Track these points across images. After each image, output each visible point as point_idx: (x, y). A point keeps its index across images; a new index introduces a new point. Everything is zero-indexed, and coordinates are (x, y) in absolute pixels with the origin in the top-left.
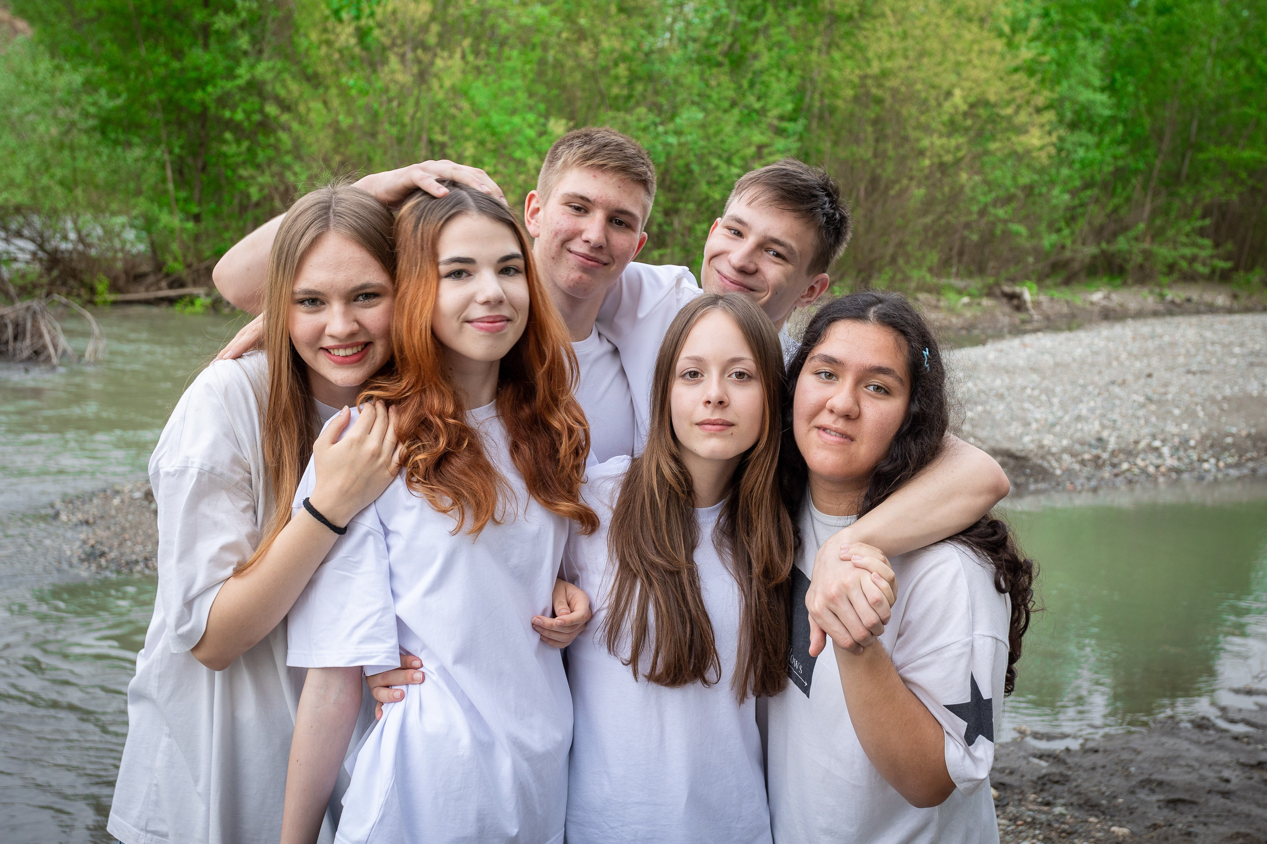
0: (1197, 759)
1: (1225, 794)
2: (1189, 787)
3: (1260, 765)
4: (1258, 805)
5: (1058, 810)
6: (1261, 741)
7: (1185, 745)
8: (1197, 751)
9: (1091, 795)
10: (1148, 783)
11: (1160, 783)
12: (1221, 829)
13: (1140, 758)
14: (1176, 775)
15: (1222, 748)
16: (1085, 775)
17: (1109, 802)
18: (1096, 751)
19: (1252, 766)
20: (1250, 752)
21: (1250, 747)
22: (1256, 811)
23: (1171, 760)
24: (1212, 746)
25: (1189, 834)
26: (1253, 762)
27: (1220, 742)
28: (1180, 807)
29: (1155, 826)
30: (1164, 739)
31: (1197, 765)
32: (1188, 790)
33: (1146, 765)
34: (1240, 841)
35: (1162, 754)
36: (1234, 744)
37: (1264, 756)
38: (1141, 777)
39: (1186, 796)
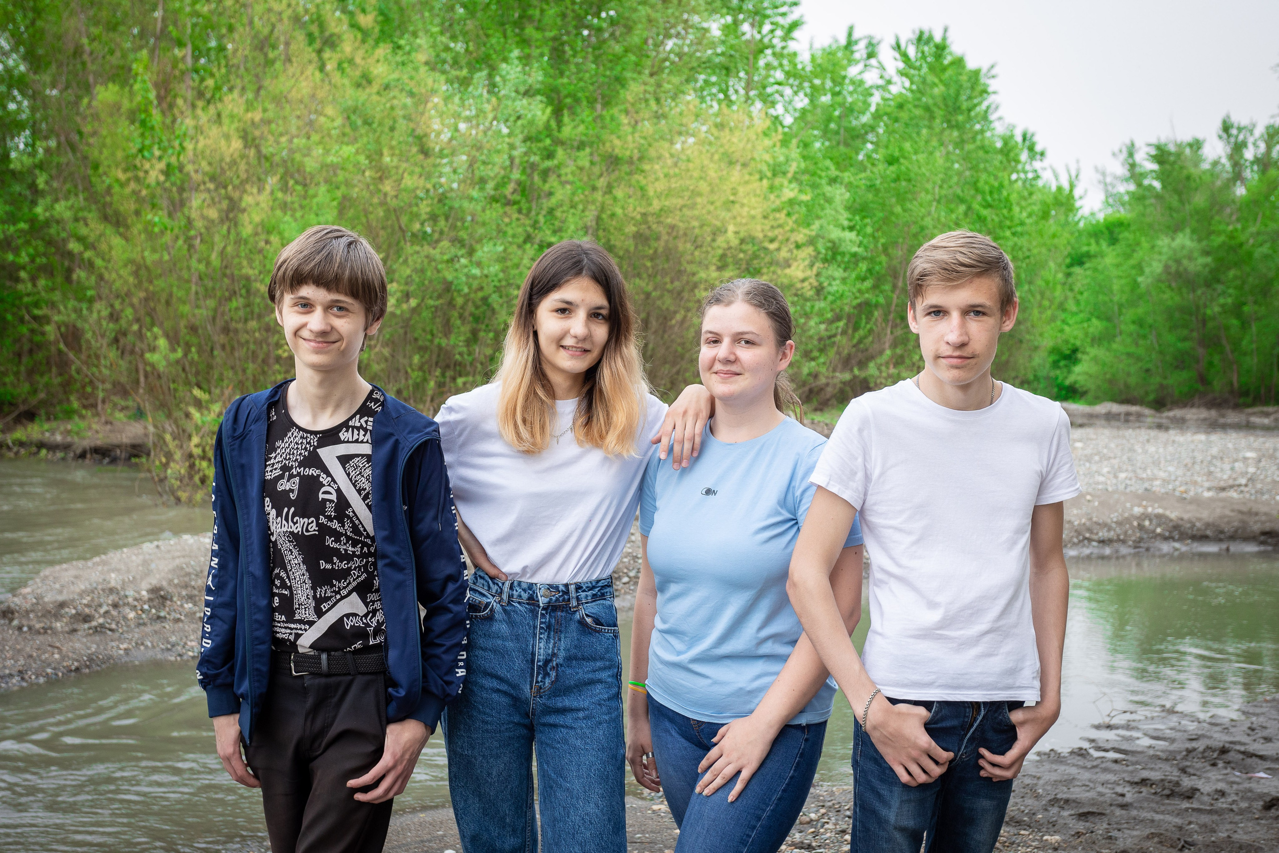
0: (1090, 781)
1: (1124, 806)
2: (1093, 802)
3: (1144, 782)
4: (1157, 813)
6: (1137, 763)
7: (1073, 771)
8: (1086, 775)
10: (1054, 801)
11: (1067, 801)
12: (1135, 833)
13: (1041, 782)
14: (1078, 793)
15: (1105, 770)
17: (1030, 818)
19: (1136, 783)
20: (1132, 772)
21: (1130, 768)
22: (1158, 817)
23: (1069, 782)
24: (1097, 770)
25: (1110, 838)
26: (1136, 780)
27: (1103, 765)
28: (1091, 818)
29: (1078, 834)
30: (1054, 767)
31: (1091, 785)
32: (1093, 805)
33: (1049, 788)
34: (1156, 839)
35: (1059, 778)
36: (1116, 767)
37: (1145, 774)
38: (1049, 798)
39: (1094, 809)
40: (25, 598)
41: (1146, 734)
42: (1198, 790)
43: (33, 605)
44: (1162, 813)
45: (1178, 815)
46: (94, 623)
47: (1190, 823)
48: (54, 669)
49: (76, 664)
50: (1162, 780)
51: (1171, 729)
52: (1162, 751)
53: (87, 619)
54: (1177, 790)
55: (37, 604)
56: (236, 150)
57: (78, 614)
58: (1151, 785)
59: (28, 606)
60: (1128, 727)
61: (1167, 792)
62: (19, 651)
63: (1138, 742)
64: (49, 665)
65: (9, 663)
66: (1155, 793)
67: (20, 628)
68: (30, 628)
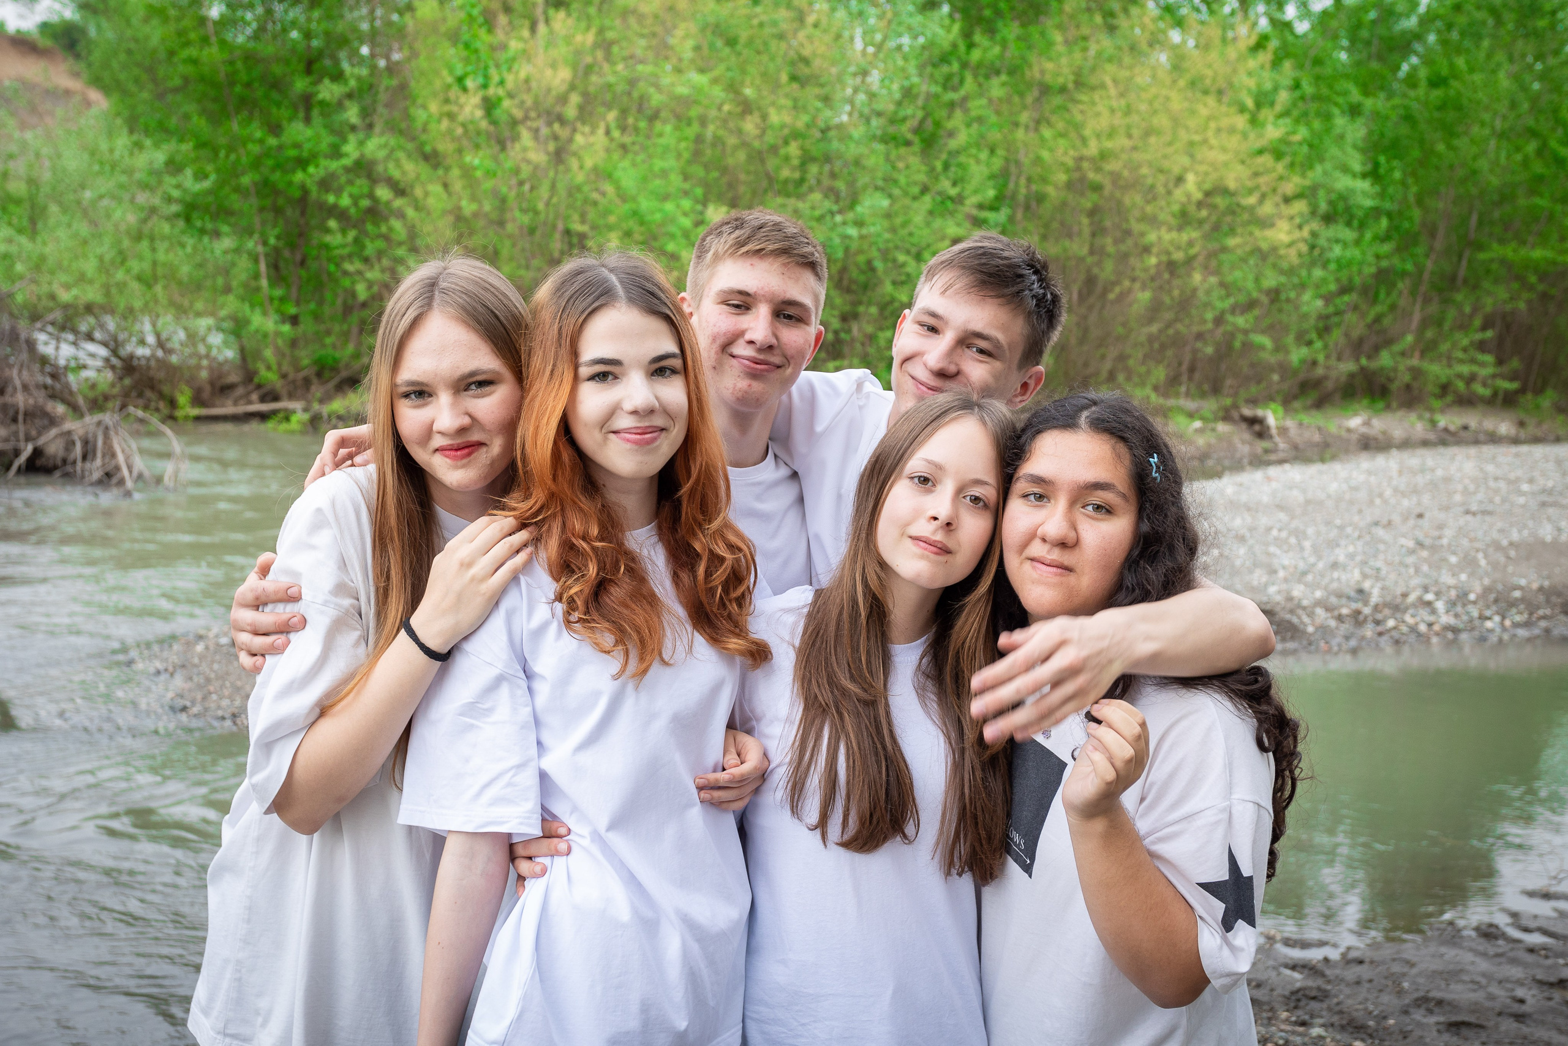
0: (1484, 975)
1: (1520, 1017)
2: (1475, 1008)
3: (1561, 983)
4: (1560, 1031)
5: (1316, 1031)
6: (1562, 955)
7: (1469, 957)
8: (1483, 965)
9: (1355, 1014)
10: (1424, 1002)
11: (1440, 1003)
13: (1414, 971)
14: (1459, 993)
15: (1514, 961)
16: (1347, 991)
17: (1378, 1023)
18: (1361, 963)
19: (1551, 985)
20: (1549, 967)
21: (1549, 962)
23: (1453, 974)
24: (1502, 960)
26: (1552, 979)
27: (1511, 954)
28: (1465, 1031)
30: (1443, 950)
31: (1484, 981)
32: (1473, 1012)
33: (1421, 980)
35: (1441, 968)
36: (1529, 958)
38: (1416, 995)
39: (1471, 1019)
62: (238, 689)
65: (225, 703)
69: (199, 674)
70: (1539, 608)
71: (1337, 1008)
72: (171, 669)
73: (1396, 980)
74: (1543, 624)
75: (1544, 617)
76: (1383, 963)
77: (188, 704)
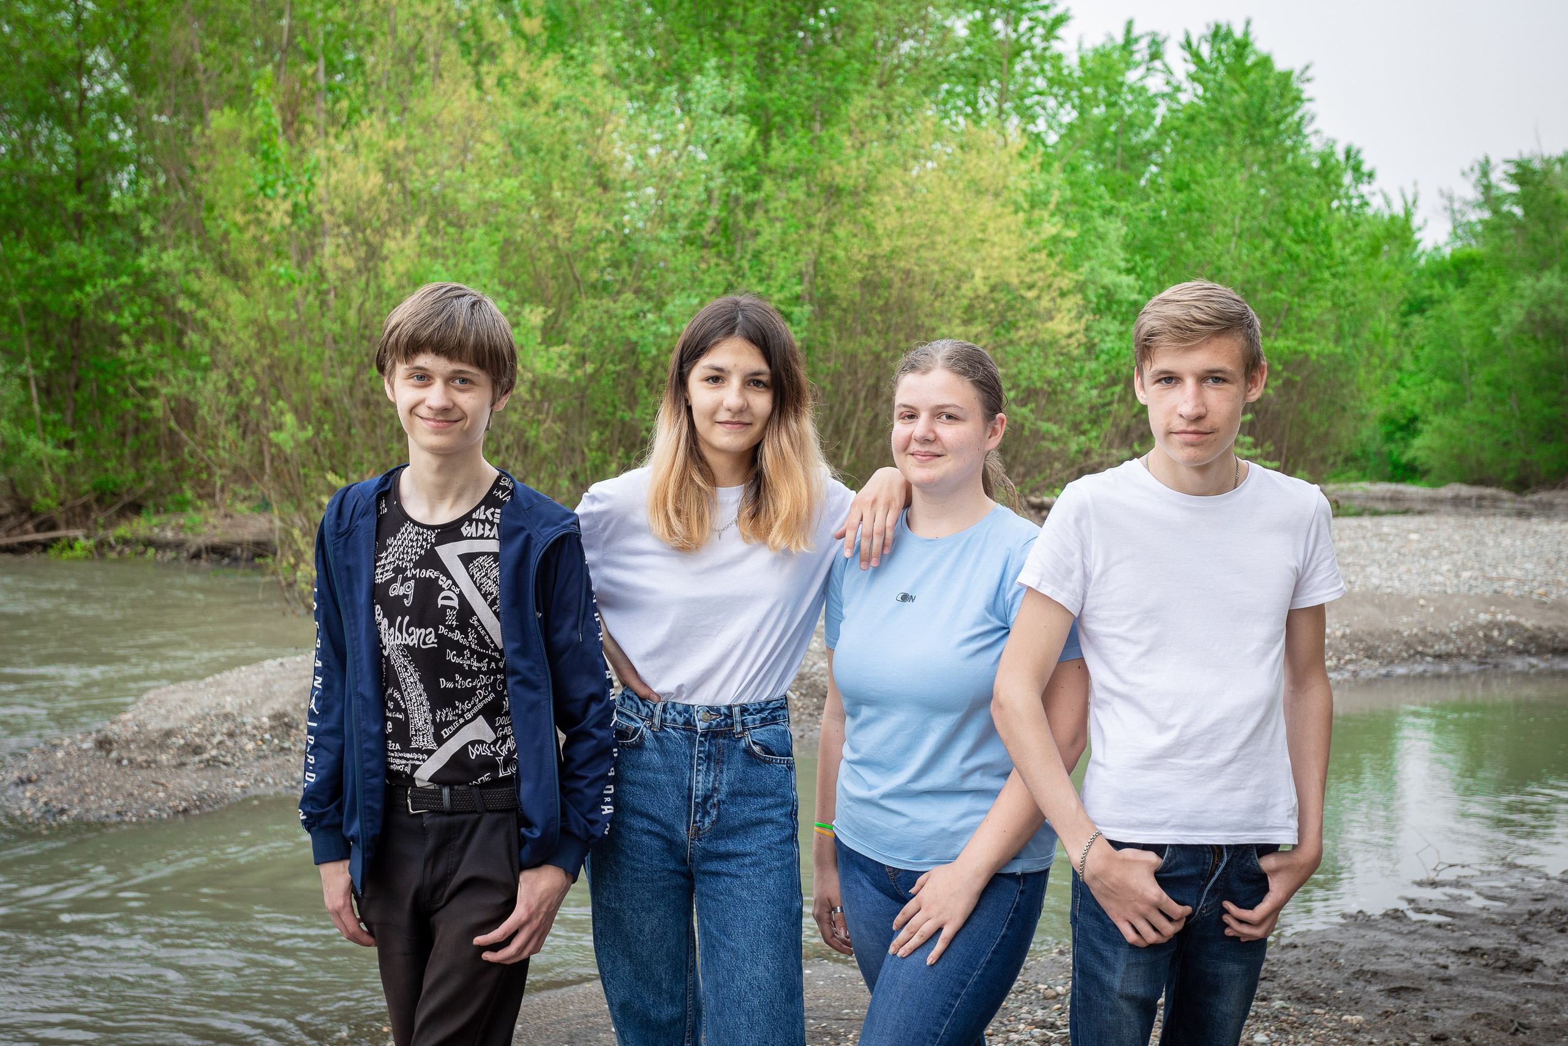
0: (1405, 949)
1: (1446, 981)
2: (1407, 974)
3: (1473, 951)
4: (1486, 988)
5: (1278, 1004)
6: (1466, 928)
7: (1385, 937)
8: (1401, 943)
9: (1306, 988)
10: (1359, 974)
11: (1375, 974)
12: (1457, 1013)
13: (1344, 950)
14: (1387, 964)
15: (1426, 936)
16: (1291, 971)
17: (1328, 994)
18: (1295, 947)
19: (1464, 953)
20: (1458, 939)
21: (1456, 934)
22: (1487, 994)
23: (1379, 950)
24: (1416, 936)
25: (1426, 1018)
26: (1463, 949)
27: (1423, 931)
28: (1404, 995)
29: (1386, 1014)
30: (1362, 932)
31: (1407, 954)
32: (1407, 978)
33: (1354, 957)
34: (1483, 1021)
35: (1366, 946)
36: (1439, 933)
37: (1475, 942)
38: (1353, 969)
39: (1408, 984)
40: (125, 725)
41: (1479, 893)
42: (1541, 961)
43: (134, 733)
44: (1494, 989)
45: (1513, 991)
46: (206, 756)
47: (1527, 1001)
48: (159, 810)
49: (184, 804)
50: (1496, 949)
51: (1512, 887)
52: (1499, 914)
53: (197, 750)
54: (1514, 961)
55: (139, 732)
56: (375, 185)
57: (187, 745)
58: (1482, 955)
59: (129, 735)
60: (1457, 884)
61: (1501, 964)
62: (118, 788)
63: (1468, 903)
64: (152, 805)
65: (106, 802)
66: (1487, 965)
67: (119, 761)
68: (131, 761)
69: (68, 778)
70: (1345, 654)
71: (1289, 985)
72: (34, 777)
73: (1333, 959)
74: (1350, 667)
75: (1351, 661)
76: (1314, 946)
77: (66, 806)
